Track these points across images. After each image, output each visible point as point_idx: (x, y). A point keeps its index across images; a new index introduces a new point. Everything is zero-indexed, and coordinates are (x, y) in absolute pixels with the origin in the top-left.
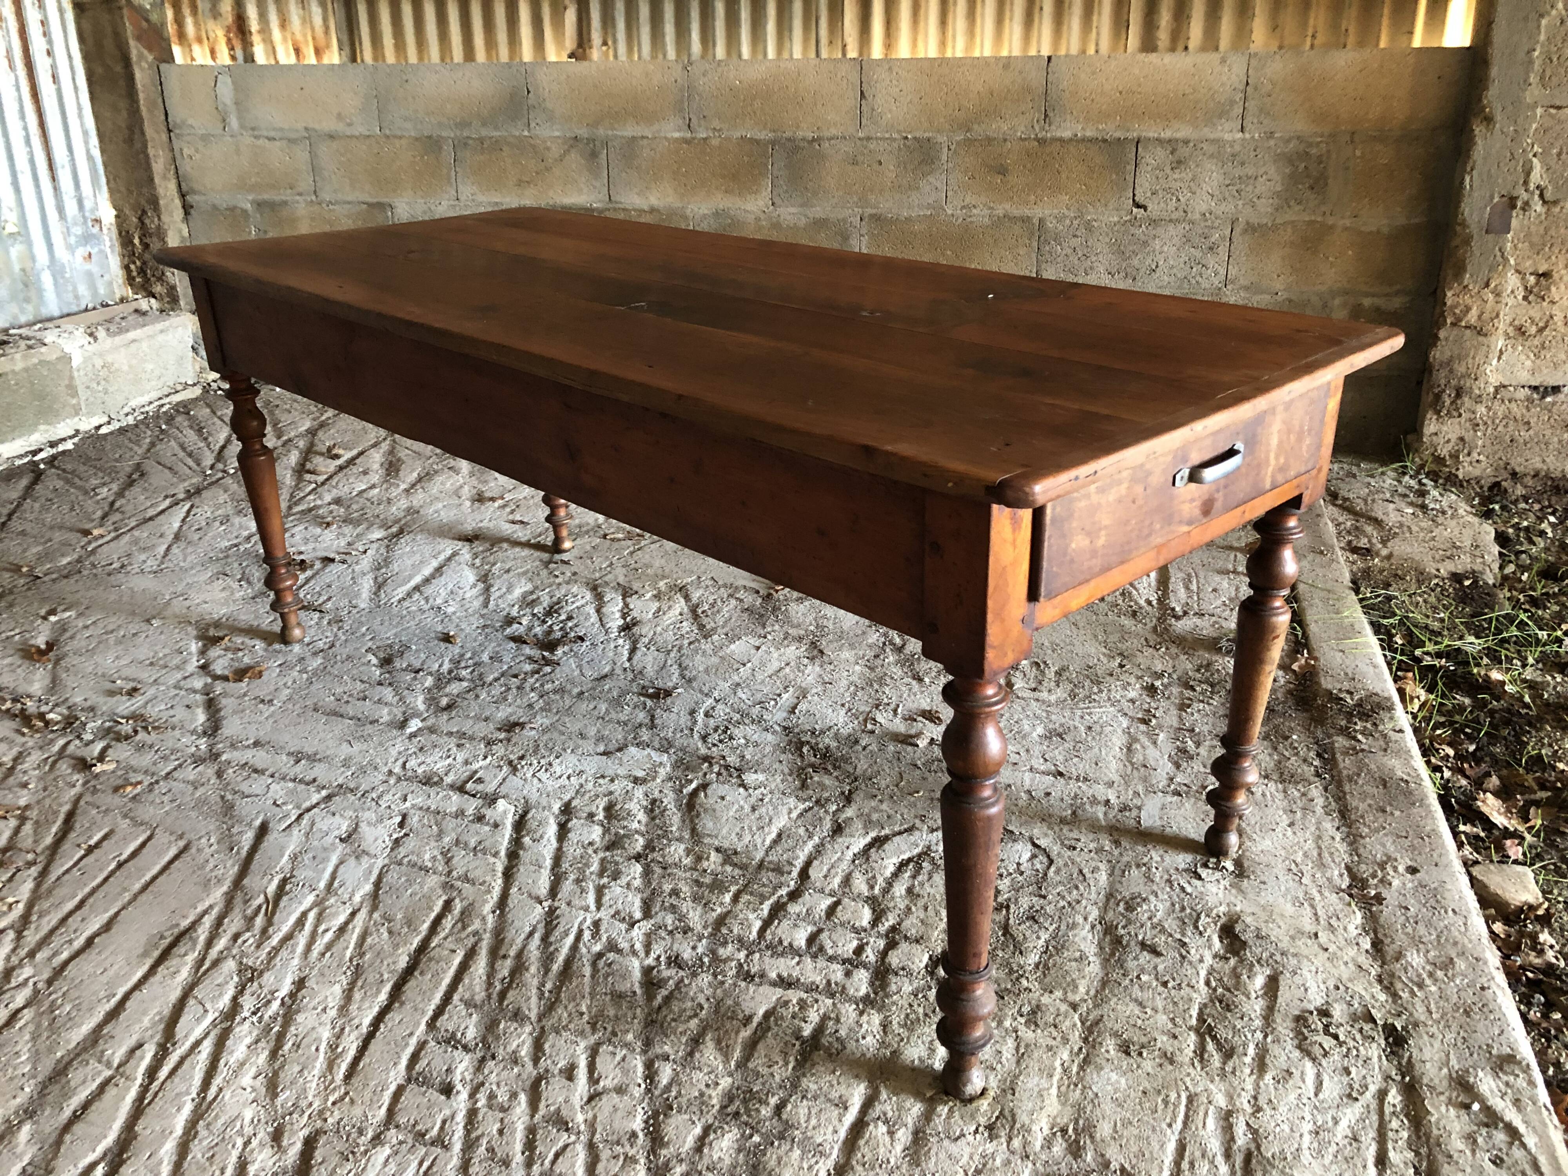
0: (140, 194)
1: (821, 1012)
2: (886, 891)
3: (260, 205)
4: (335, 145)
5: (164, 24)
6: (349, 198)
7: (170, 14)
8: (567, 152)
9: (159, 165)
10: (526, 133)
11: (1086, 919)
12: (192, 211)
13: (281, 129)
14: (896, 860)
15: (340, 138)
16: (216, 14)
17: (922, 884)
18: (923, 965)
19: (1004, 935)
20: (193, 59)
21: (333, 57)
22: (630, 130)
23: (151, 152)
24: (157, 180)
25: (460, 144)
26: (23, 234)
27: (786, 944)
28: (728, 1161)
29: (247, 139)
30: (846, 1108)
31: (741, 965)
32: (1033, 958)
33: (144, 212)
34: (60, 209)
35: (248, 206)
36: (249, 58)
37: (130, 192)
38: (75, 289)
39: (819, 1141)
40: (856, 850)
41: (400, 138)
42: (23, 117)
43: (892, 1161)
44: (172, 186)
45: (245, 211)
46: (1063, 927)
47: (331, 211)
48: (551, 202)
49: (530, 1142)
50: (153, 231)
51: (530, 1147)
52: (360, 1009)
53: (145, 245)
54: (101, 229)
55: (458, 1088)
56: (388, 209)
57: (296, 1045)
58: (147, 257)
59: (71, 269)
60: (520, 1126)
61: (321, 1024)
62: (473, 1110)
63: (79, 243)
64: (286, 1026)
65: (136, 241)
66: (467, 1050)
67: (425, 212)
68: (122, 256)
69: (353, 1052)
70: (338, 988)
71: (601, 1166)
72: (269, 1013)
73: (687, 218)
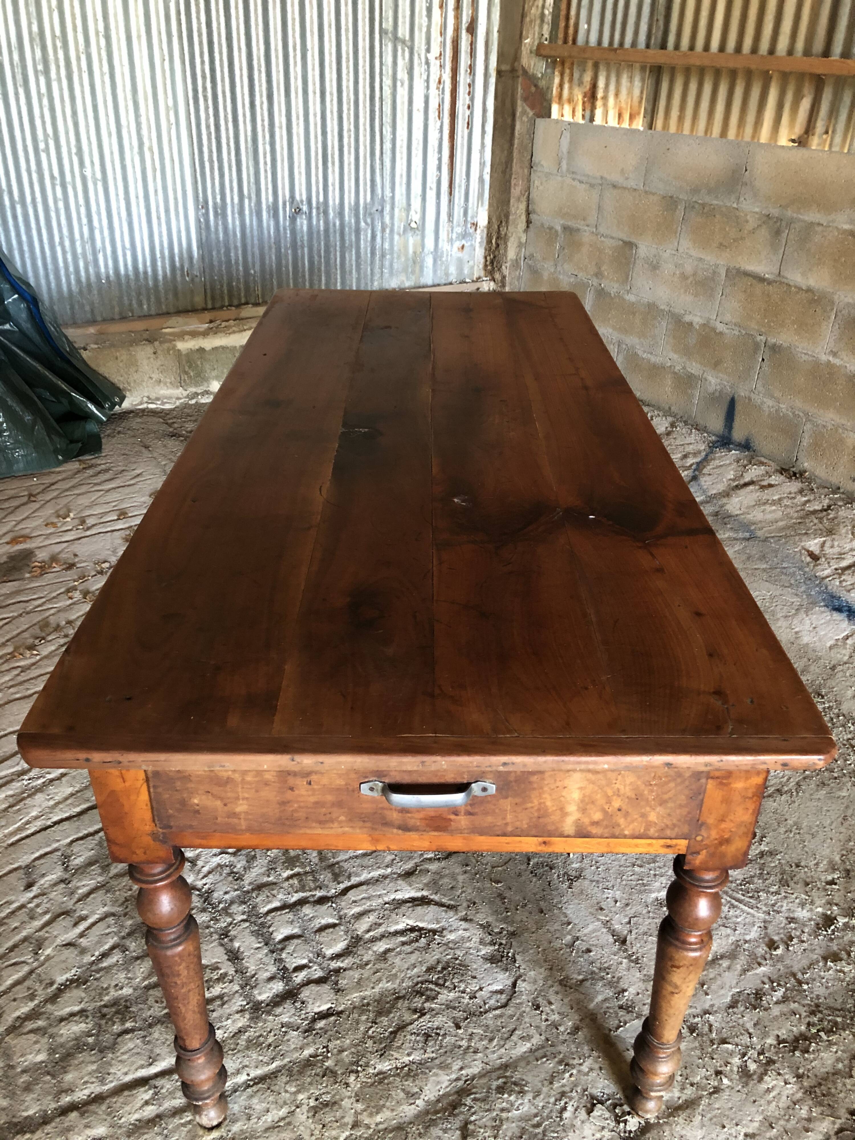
0: (502, 210)
1: (225, 991)
2: (374, 940)
3: (565, 228)
4: (615, 192)
5: (549, 88)
6: (614, 235)
7: (557, 80)
8: (759, 226)
9: (516, 191)
10: (735, 205)
11: (461, 1069)
12: (530, 225)
13: (588, 176)
14: (412, 923)
15: (619, 188)
16: (581, 83)
17: (399, 953)
18: (317, 1010)
19: (391, 1033)
20: (562, 116)
21: (639, 124)
22: (812, 216)
23: (513, 182)
24: (512, 201)
25: (690, 207)
26: (422, 228)
27: (271, 930)
28: (62, 1040)
29: (569, 181)
30: (151, 1064)
31: (231, 923)
32: (385, 1066)
33: (501, 222)
34: (450, 215)
35: (559, 228)
36: (592, 119)
37: (498, 208)
38: (447, 268)
39: (112, 1071)
40: (397, 897)
41: (654, 194)
42: (440, 151)
43: (123, 1120)
44: (523, 206)
45: (556, 231)
46: (437, 1062)
47: (602, 242)
48: (738, 266)
49: (15, 946)
50: (503, 236)
51: (12, 949)
52: (61, 810)
53: (498, 245)
54: (476, 230)
55: (34, 888)
56: (634, 248)
57: (19, 810)
58: (497, 253)
59: (447, 255)
60: (24, 933)
61: (40, 806)
62: (23, 906)
63: (457, 238)
64: (29, 796)
65: (494, 241)
66: (66, 869)
67: (655, 256)
68: (486, 250)
69: (29, 832)
70: (70, 790)
71: (19, 987)
72: (34, 784)
73: (833, 303)
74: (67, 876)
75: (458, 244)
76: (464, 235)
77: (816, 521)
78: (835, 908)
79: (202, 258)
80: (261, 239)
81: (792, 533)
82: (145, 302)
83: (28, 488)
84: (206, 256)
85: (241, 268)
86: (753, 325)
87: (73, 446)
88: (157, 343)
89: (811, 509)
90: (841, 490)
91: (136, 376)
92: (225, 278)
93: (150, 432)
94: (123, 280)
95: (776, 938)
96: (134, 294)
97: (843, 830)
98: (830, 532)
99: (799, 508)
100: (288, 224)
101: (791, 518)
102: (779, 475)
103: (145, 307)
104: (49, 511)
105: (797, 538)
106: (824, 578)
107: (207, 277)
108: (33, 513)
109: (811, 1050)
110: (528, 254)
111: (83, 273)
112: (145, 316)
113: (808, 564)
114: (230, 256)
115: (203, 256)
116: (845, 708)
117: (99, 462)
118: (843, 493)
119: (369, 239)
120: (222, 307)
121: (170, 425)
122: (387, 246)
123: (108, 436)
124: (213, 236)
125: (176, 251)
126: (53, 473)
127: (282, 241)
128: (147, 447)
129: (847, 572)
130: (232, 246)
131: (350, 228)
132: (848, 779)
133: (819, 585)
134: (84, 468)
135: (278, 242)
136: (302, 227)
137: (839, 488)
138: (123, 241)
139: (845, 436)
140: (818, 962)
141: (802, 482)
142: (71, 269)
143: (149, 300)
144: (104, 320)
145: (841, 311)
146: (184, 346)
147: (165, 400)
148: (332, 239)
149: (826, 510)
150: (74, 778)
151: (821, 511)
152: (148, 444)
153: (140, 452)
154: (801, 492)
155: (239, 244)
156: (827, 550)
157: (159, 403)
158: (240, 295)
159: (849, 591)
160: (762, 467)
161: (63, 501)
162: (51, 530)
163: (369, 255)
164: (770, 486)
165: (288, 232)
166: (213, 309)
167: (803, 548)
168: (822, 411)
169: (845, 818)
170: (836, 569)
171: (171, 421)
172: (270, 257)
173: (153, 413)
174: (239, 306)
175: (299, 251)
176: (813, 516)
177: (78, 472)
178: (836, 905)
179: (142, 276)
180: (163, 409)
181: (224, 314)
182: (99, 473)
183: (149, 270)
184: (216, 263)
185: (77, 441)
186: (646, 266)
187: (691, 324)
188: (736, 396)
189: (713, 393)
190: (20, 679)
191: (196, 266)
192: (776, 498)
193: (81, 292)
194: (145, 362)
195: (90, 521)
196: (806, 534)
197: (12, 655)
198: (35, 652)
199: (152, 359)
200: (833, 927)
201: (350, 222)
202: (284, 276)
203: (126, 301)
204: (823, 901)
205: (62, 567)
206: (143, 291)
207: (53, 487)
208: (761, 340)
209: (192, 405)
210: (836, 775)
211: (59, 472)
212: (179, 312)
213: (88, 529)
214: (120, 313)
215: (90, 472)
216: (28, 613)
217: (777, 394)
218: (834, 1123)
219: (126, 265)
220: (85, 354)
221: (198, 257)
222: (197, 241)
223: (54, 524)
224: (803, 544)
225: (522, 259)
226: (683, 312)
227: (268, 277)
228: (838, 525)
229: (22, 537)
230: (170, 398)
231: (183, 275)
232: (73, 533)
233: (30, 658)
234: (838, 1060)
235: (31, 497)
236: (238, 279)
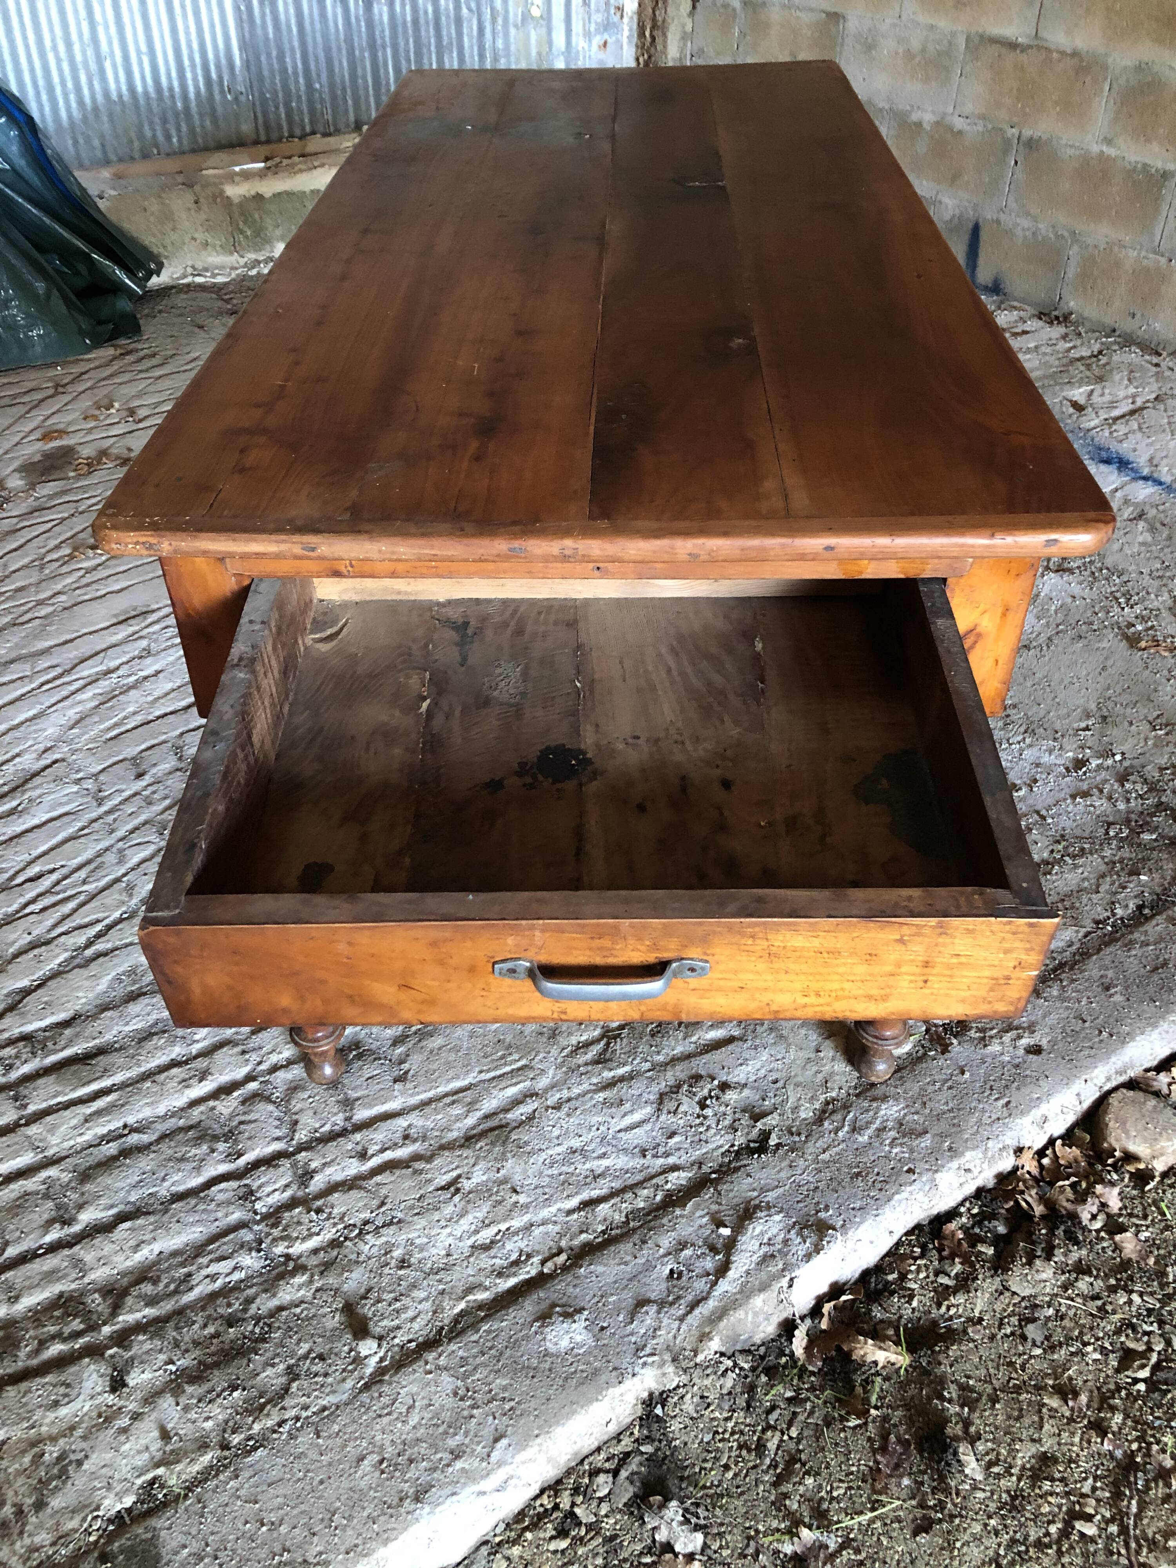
6: (813, 6)
12: (698, 4)
26: (547, 15)
33: (657, 3)
35: (737, 4)
47: (798, 17)
48: (980, 31)
49: (137, 828)
50: (659, 24)
51: (132, 832)
52: (163, 704)
53: (653, 38)
54: (622, 17)
55: (147, 777)
56: (841, 21)
57: (112, 707)
58: (652, 50)
59: (584, 57)
60: (142, 818)
61: (137, 702)
62: (136, 794)
63: (597, 31)
64: (121, 693)
65: (647, 33)
66: (180, 759)
67: (870, 30)
68: (637, 47)
69: (129, 727)
70: (169, 686)
71: (147, 863)
72: (125, 682)
73: (1105, 68)
74: (183, 765)
75: (597, 40)
76: (607, 26)
77: (1082, 368)
78: (1088, 751)
79: (247, 64)
80: (325, 36)
81: (1052, 383)
82: (173, 132)
83: (50, 379)
84: (252, 62)
85: (301, 80)
86: (1003, 114)
87: (99, 328)
88: (197, 188)
89: (1078, 356)
90: (1117, 333)
91: (174, 236)
92: (280, 95)
93: (201, 310)
94: (142, 101)
95: (1018, 782)
96: (157, 120)
97: (1099, 679)
98: (1100, 379)
99: (1061, 355)
100: (361, 12)
101: (1051, 366)
102: (1035, 320)
103: (175, 140)
104: (86, 403)
105: (1058, 388)
106: (1089, 430)
107: (256, 94)
108: (66, 404)
109: (1054, 872)
110: (696, 49)
111: (86, 92)
112: (175, 153)
113: (1070, 415)
114: (285, 62)
115: (248, 61)
116: (1109, 562)
117: (140, 346)
118: (1119, 336)
119: (475, 33)
120: (280, 140)
121: (227, 301)
122: (500, 44)
123: (147, 316)
124: (259, 31)
125: (211, 56)
126: (82, 360)
127: (356, 39)
128: (201, 327)
129: (1119, 422)
130: (287, 47)
131: (448, 17)
132: (1110, 630)
133: (1084, 438)
134: (121, 354)
135: (349, 40)
136: (381, 15)
137: (1114, 331)
138: (136, 42)
139: (1122, 256)
140: (1065, 800)
141: (1066, 327)
142: (70, 85)
143: (179, 130)
144: (121, 160)
145: (1117, 79)
146: (235, 191)
147: (216, 271)
148: (423, 33)
149: (1095, 356)
150: (172, 673)
151: (1090, 357)
152: (201, 323)
153: (193, 332)
154: (1064, 337)
155: (296, 44)
156: (1095, 398)
157: (208, 274)
158: (302, 120)
159: (1121, 441)
160: (1015, 313)
161: (101, 393)
162: (93, 424)
163: (476, 58)
164: (1025, 332)
165: (363, 24)
166: (268, 142)
167: (1065, 398)
168: (1092, 226)
169: (1104, 668)
170: (1106, 419)
171: (228, 297)
172: (341, 63)
173: (203, 288)
174: (302, 137)
175: (380, 54)
176: (1079, 363)
177: (115, 358)
178: (1089, 748)
179: (166, 93)
180: (215, 284)
181: (285, 147)
182: (143, 358)
183: (176, 84)
184: (266, 73)
185: (107, 322)
186: (858, 47)
187: (919, 124)
188: (981, 221)
189: (951, 220)
190: (85, 581)
191: (240, 78)
192: (1032, 345)
193: (85, 119)
194: (184, 215)
195: (142, 413)
196: (1069, 382)
197: (71, 557)
198: (99, 551)
199: (193, 212)
200: (1084, 769)
201: (447, 9)
202: (361, 92)
203: (148, 133)
204: (1075, 746)
205: (115, 463)
206: (170, 116)
207: (85, 377)
208: (1013, 135)
209: (252, 277)
210: (1095, 627)
211: (89, 360)
212: (221, 147)
213: (140, 421)
214: (141, 150)
215: (130, 358)
216: (81, 513)
217: (1035, 210)
218: (1077, 932)
219: (143, 78)
220: (102, 204)
221: (242, 65)
222: (239, 40)
223: (95, 418)
224: (1064, 394)
225: (689, 57)
226: (908, 108)
227: (339, 92)
228: (1111, 371)
229: (56, 431)
230: (222, 268)
231: (222, 92)
232: (120, 425)
233: (94, 558)
234: (1084, 880)
235: (59, 388)
236: (299, 97)
